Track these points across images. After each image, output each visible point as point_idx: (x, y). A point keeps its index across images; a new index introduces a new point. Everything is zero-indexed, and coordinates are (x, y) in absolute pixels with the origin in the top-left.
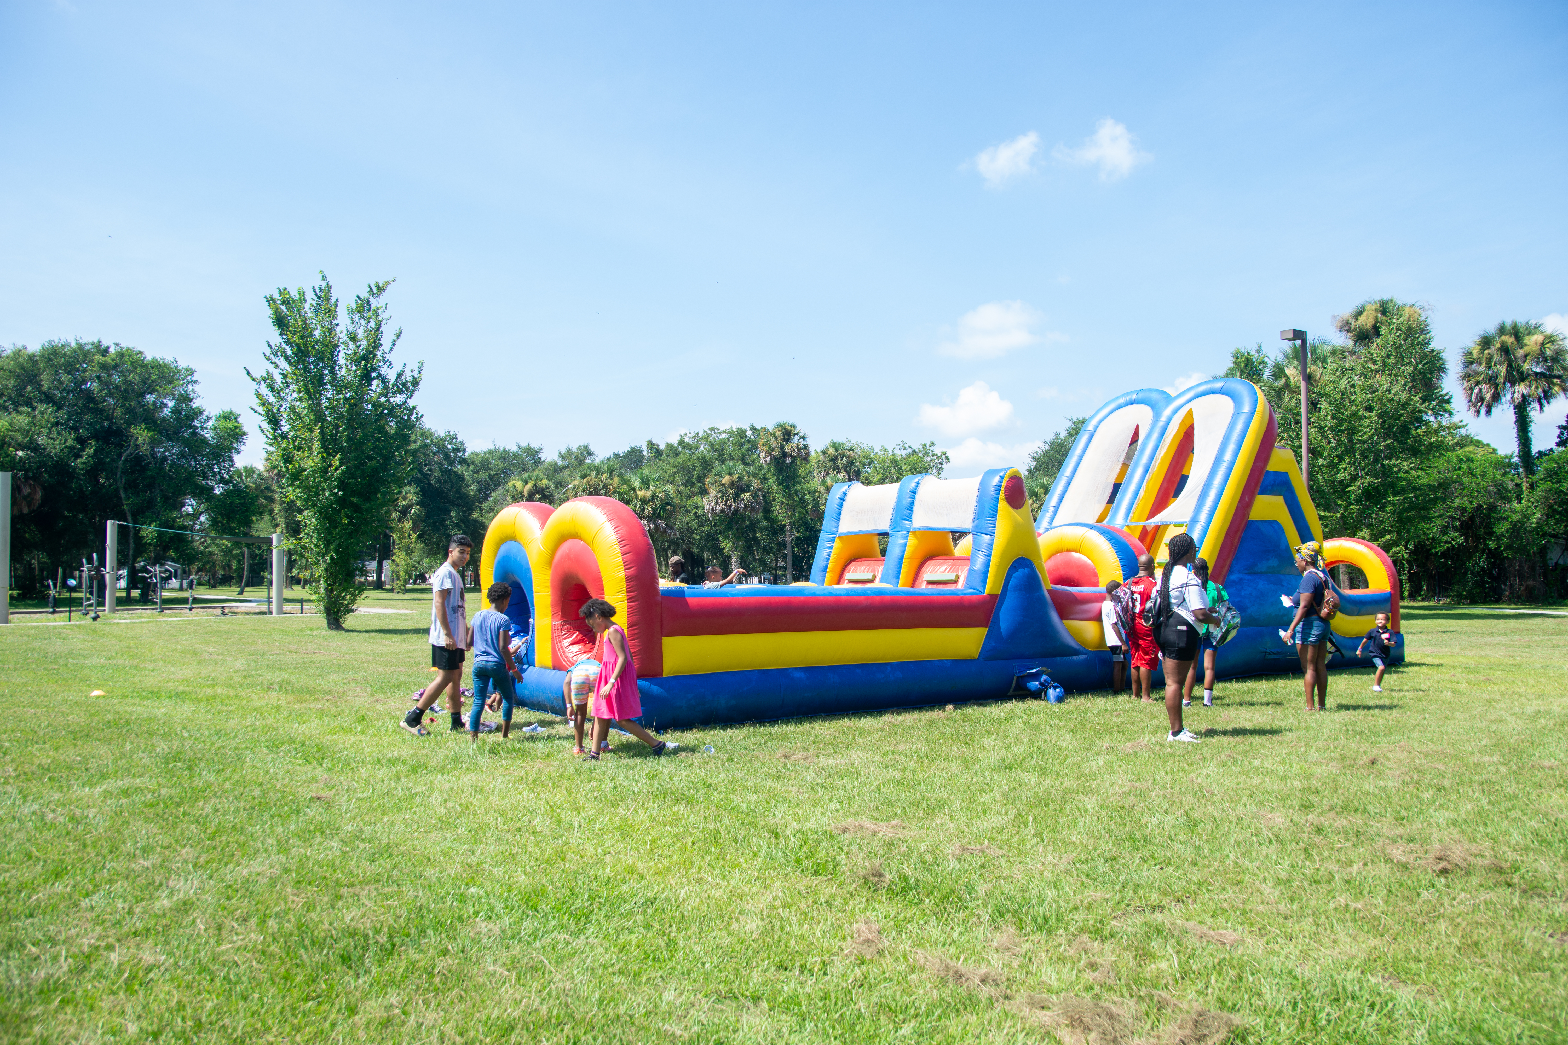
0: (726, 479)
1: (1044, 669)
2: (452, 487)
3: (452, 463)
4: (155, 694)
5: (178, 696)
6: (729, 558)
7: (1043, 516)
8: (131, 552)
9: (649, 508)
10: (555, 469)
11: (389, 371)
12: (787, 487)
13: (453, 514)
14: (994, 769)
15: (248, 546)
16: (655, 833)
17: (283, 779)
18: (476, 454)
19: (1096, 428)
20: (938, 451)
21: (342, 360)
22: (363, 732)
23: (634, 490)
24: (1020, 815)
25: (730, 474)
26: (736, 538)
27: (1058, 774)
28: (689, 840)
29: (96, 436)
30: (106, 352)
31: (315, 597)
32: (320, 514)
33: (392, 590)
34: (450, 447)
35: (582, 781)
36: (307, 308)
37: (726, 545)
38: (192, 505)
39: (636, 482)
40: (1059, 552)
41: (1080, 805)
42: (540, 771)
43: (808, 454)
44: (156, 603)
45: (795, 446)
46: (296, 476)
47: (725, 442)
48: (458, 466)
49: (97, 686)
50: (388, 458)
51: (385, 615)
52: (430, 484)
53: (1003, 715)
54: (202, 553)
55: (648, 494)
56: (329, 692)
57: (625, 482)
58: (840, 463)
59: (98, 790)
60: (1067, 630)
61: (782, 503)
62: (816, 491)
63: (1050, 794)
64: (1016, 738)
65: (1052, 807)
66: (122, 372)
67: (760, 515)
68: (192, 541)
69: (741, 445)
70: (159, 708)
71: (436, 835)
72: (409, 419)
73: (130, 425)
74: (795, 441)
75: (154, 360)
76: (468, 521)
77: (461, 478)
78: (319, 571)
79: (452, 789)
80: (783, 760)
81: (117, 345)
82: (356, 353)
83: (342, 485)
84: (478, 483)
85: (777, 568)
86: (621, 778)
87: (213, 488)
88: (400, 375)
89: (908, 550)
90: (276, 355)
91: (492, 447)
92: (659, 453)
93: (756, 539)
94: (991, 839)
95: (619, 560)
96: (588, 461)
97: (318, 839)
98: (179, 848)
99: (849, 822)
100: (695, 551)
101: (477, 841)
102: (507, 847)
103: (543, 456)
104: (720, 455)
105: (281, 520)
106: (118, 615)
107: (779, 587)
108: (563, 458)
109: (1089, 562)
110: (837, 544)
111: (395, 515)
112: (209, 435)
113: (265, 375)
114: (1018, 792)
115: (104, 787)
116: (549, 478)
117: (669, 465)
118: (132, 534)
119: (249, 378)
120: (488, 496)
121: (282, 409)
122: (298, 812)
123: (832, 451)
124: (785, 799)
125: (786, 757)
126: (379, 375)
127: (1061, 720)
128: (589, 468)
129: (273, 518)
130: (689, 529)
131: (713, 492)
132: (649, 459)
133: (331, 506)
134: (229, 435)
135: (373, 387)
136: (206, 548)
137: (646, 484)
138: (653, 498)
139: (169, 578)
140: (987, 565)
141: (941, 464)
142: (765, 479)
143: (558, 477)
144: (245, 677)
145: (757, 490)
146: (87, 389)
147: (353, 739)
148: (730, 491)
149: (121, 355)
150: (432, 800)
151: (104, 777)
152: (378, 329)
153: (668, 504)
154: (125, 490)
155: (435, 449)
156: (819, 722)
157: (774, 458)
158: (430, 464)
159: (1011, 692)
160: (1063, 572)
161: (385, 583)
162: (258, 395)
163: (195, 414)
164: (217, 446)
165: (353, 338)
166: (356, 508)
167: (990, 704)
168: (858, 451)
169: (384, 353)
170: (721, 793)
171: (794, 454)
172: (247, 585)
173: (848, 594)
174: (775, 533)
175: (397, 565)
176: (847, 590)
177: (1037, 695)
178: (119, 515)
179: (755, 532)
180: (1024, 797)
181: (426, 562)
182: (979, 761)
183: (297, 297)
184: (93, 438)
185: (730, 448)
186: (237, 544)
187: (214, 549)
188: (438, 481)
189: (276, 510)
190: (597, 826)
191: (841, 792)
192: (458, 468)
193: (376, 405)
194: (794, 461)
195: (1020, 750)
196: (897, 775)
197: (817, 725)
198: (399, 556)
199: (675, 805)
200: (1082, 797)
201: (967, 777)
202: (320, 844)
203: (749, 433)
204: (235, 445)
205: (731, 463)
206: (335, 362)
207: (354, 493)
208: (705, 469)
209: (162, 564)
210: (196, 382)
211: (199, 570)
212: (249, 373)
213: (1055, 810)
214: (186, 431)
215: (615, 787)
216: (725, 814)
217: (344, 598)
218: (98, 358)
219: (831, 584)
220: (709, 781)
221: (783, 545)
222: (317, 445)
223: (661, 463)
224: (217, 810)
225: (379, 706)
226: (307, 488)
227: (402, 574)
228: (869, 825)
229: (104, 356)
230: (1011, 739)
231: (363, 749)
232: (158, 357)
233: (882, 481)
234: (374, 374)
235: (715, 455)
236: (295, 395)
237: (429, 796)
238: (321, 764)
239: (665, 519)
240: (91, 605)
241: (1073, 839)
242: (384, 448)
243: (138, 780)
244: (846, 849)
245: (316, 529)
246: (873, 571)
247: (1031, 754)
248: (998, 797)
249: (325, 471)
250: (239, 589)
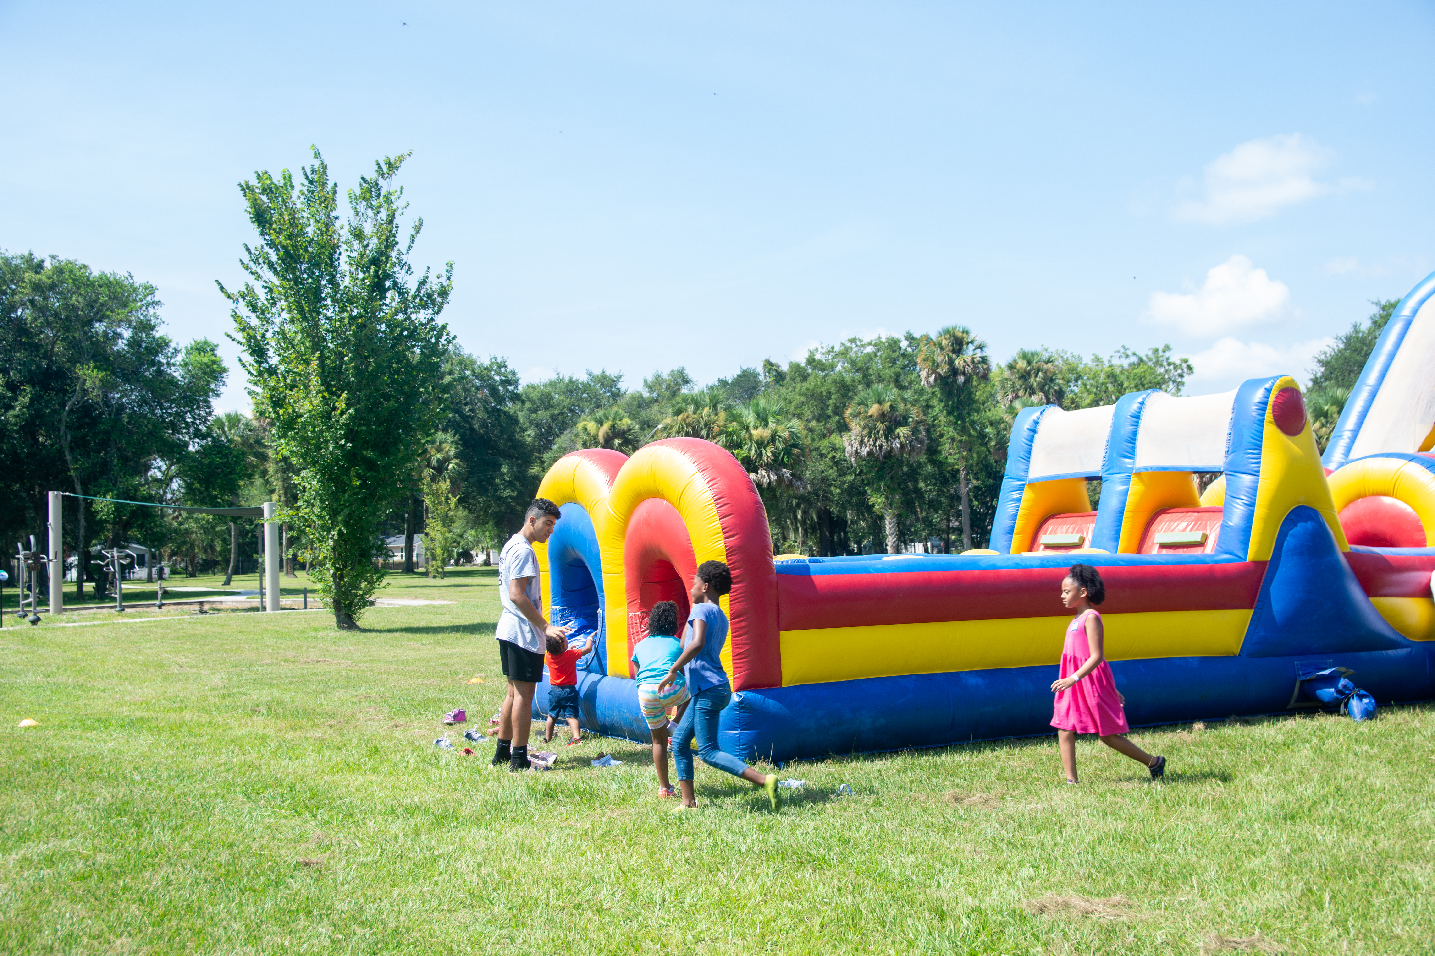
0: (874, 409)
1: (1343, 669)
2: (502, 432)
3: (501, 400)
4: (103, 722)
5: (134, 724)
6: (882, 518)
7: (1335, 445)
8: (82, 532)
9: (768, 453)
10: (640, 404)
11: (408, 277)
12: (960, 417)
13: (504, 469)
14: (1268, 819)
15: (234, 519)
16: (769, 911)
17: (262, 837)
18: (534, 387)
19: (1415, 312)
20: (1176, 359)
21: (344, 265)
22: (374, 770)
23: (747, 429)
24: (1310, 890)
25: (880, 402)
26: (891, 490)
27: (1370, 829)
28: (817, 922)
29: (31, 380)
30: (39, 267)
31: (319, 586)
32: (323, 475)
33: (426, 574)
34: (497, 378)
35: (669, 836)
36: (294, 198)
37: (877, 500)
38: (159, 468)
39: (750, 418)
40: (1362, 496)
41: (1407, 877)
42: (612, 821)
43: (988, 369)
44: (114, 599)
45: (968, 360)
46: (289, 425)
47: (870, 357)
48: (510, 404)
49: (28, 714)
50: (413, 395)
51: (414, 608)
52: (472, 430)
53: (1280, 738)
54: (176, 531)
55: (767, 433)
56: (333, 715)
57: (735, 417)
58: (1035, 381)
59: (14, 856)
60: (1378, 612)
61: (953, 439)
62: (1001, 421)
63: (1356, 859)
64: (1301, 772)
65: (1360, 880)
66: (61, 293)
67: (923, 458)
68: (163, 516)
69: (894, 361)
70: (105, 742)
71: (463, 915)
72: (437, 342)
73: (74, 364)
74: (969, 352)
75: (103, 276)
76: (525, 478)
77: (513, 420)
78: (325, 550)
79: (489, 849)
80: (953, 804)
81: (53, 257)
82: (362, 256)
83: (350, 434)
84: (537, 425)
85: (949, 530)
86: (723, 831)
87: (186, 445)
88: (423, 283)
89: (1131, 500)
90: (256, 262)
91: (553, 377)
92: (780, 377)
93: (917, 491)
94: (1266, 927)
95: (717, 525)
96: (684, 390)
97: (302, 923)
98: (112, 938)
99: (1048, 897)
100: (834, 509)
101: (519, 923)
102: (559, 932)
103: (622, 386)
104: (865, 376)
105: (277, 484)
106: (65, 616)
107: (952, 558)
108: (651, 388)
109: (1409, 509)
110: (1027, 495)
111: (427, 472)
112: (177, 374)
113: (243, 289)
114: (1306, 855)
115: (21, 853)
116: (633, 416)
117: (795, 392)
118: (82, 509)
119: (223, 295)
120: (551, 442)
121: (269, 335)
122: (277, 884)
123: (1022, 364)
124: (955, 862)
125: (957, 800)
126: (395, 284)
127: (1372, 745)
128: (685, 400)
129: (267, 482)
130: (824, 480)
131: (856, 427)
132: (767, 385)
133: (337, 464)
134: (204, 373)
135: (388, 301)
136: (181, 524)
137: (763, 419)
138: (773, 439)
139: (131, 566)
140: (1249, 518)
141: (1181, 376)
142: (928, 406)
143: (644, 414)
144: (224, 697)
145: (918, 423)
146: (17, 318)
147: (361, 779)
148: (880, 426)
149: (59, 271)
150: (461, 865)
151: (23, 838)
152: (391, 222)
153: (795, 446)
154: (72, 450)
155: (478, 382)
156: (1006, 749)
157: (939, 378)
158: (471, 403)
159: (1292, 704)
160: (1367, 527)
161: (417, 564)
162: (235, 316)
163: (159, 346)
164: (189, 388)
165: (358, 235)
166: (371, 465)
167: (1260, 722)
168: (1059, 362)
169: (400, 253)
170: (863, 853)
171: (968, 370)
172: (236, 572)
173: (1042, 566)
174: (945, 482)
175: (432, 540)
176: (1042, 559)
177: (1333, 708)
178: (63, 484)
179: (916, 481)
180: (1315, 863)
181: (470, 535)
182: (1244, 807)
183: (282, 183)
184: (28, 382)
185: (878, 365)
186: (221, 519)
187: (192, 525)
188: (484, 425)
189: (271, 471)
190: (688, 901)
191: (1037, 852)
192: (510, 407)
193: (392, 325)
194: (968, 380)
195: (1308, 791)
196: (1120, 826)
197: (1002, 752)
198: (435, 528)
199: (797, 870)
200: (1408, 865)
201: (1225, 831)
202: (305, 929)
203: (904, 344)
204: (212, 386)
205: (881, 387)
206: (335, 269)
207: (366, 444)
208: (845, 396)
209: (122, 547)
210: (158, 303)
211: (173, 554)
212: (222, 288)
213: (1366, 885)
214: (148, 370)
215: (715, 845)
216: (869, 882)
217: (357, 588)
218: (29, 276)
219: (1019, 551)
220: (847, 834)
221: (956, 498)
222: (315, 381)
223: (783, 390)
224: (169, 883)
225: (398, 733)
226: (305, 440)
227: (439, 551)
228: (1077, 901)
229: (37, 273)
230: (1293, 774)
231: (372, 794)
232: (107, 272)
233: (1095, 403)
234: (388, 284)
235: (858, 376)
236: (285, 315)
237: (457, 860)
238: (315, 816)
239: (792, 467)
240: (29, 605)
241: (1398, 931)
242: (405, 383)
243: (68, 843)
244: (1043, 937)
245: (318, 494)
246: (1080, 531)
247: (1325, 798)
248: (1274, 862)
249: (327, 416)
250: (224, 578)
